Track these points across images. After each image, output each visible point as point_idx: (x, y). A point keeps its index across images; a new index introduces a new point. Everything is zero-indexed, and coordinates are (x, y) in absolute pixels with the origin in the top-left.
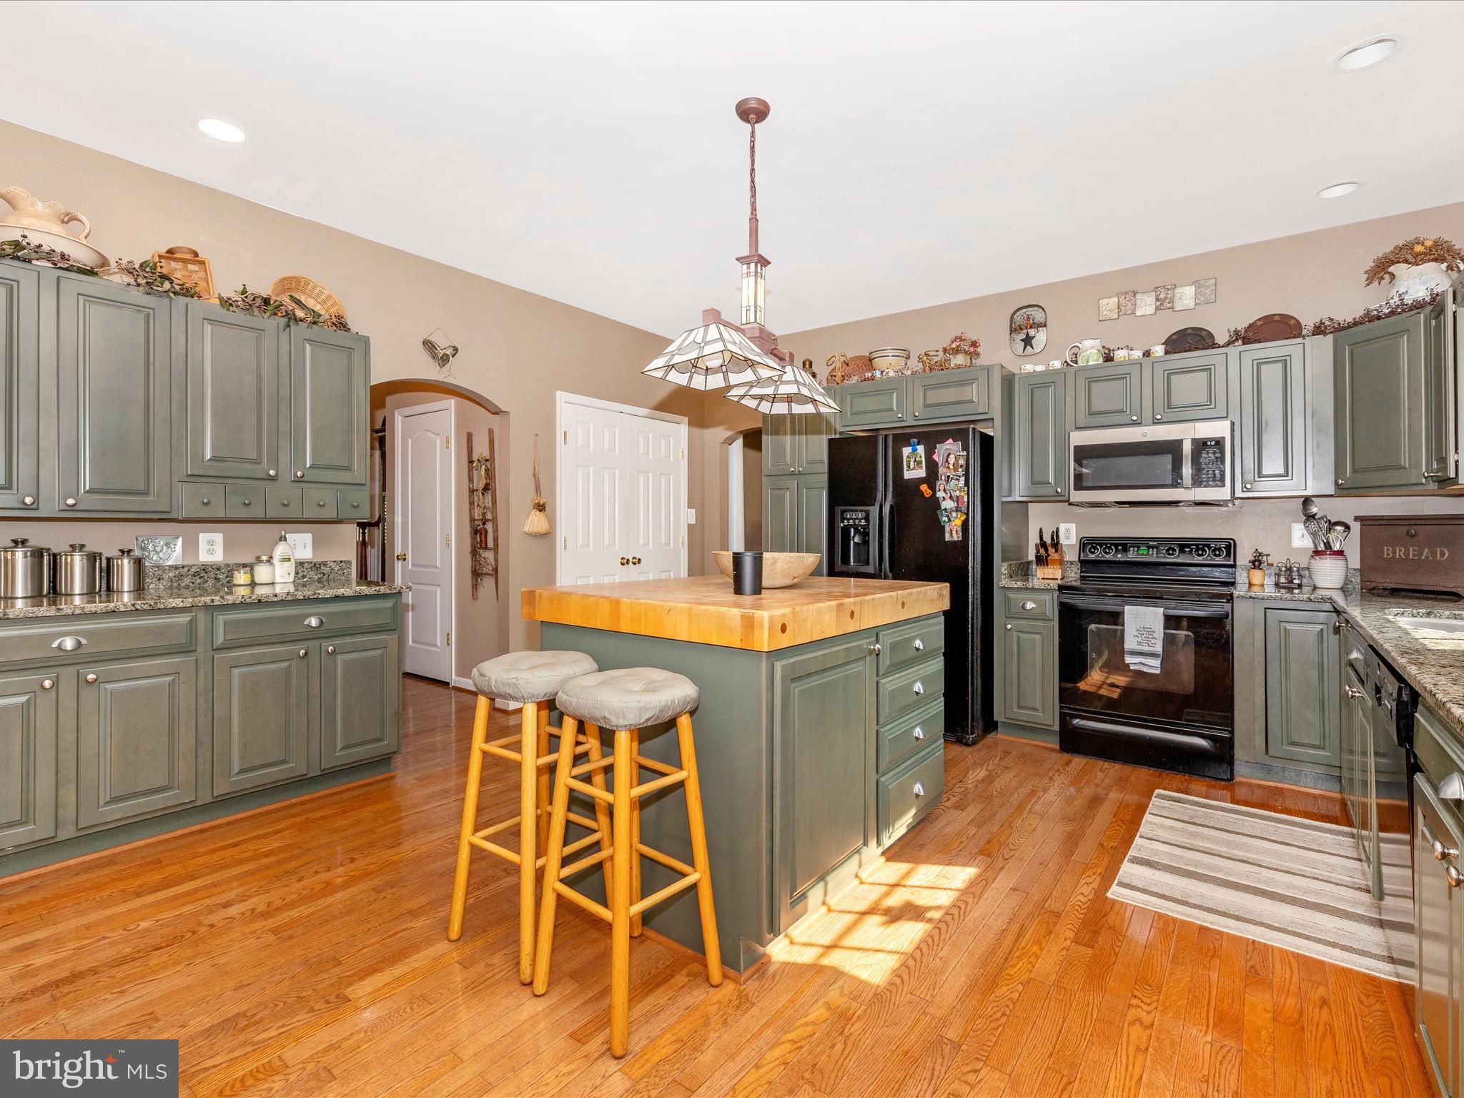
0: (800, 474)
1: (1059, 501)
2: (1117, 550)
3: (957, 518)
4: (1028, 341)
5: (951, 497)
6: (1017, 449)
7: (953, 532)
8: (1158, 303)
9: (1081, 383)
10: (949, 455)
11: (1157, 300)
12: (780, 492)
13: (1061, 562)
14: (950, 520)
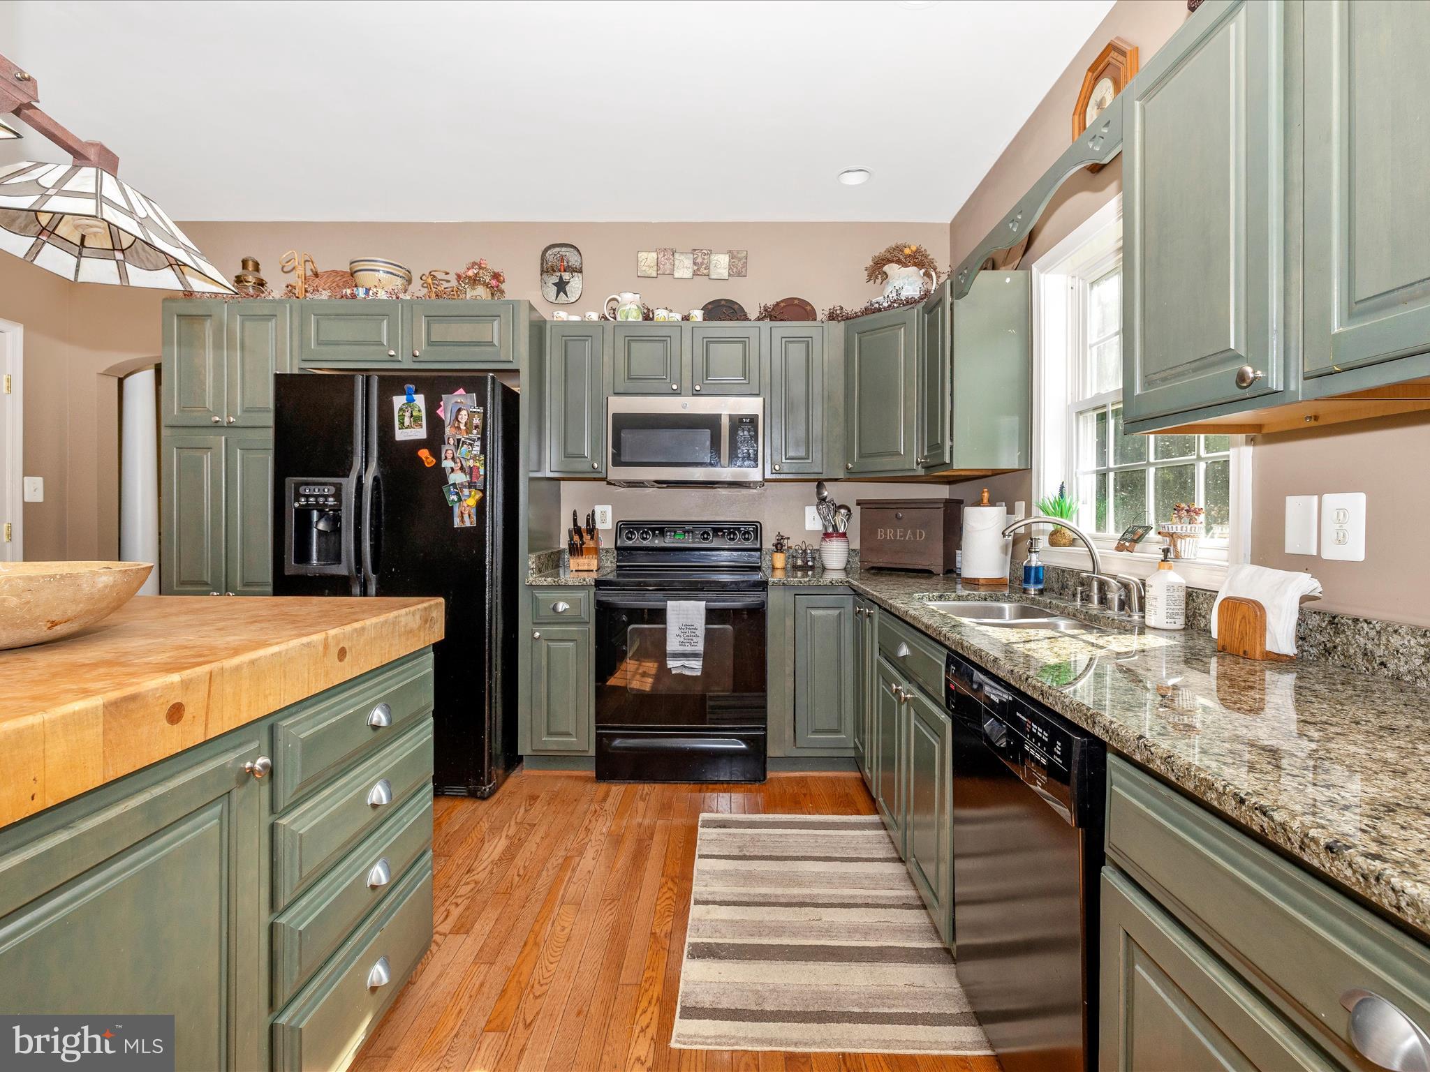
0: (230, 426)
1: (595, 479)
2: (654, 534)
3: (470, 496)
4: (561, 286)
5: (462, 469)
6: (548, 413)
7: (464, 514)
8: (695, 268)
9: (620, 343)
10: (459, 410)
11: (695, 263)
12: (197, 453)
13: (596, 551)
14: (460, 500)
